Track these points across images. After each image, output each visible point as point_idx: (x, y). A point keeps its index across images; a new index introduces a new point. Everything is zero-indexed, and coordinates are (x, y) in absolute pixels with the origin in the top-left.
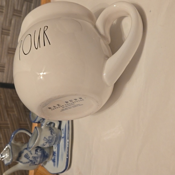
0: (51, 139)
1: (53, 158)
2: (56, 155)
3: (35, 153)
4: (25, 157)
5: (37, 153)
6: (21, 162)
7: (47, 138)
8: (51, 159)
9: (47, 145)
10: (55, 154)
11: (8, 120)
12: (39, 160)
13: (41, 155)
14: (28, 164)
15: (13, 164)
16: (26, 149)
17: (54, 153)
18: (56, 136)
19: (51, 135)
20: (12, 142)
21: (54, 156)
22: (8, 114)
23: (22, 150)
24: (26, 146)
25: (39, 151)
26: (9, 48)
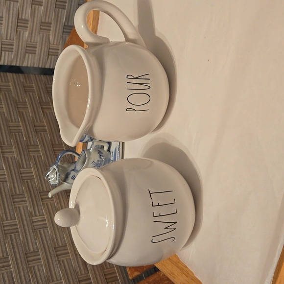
0: (100, 162)
4: (72, 178)
6: (68, 183)
7: (96, 161)
15: (60, 184)
16: (73, 170)
18: (105, 159)
19: (100, 159)
20: (59, 164)
22: (43, 112)
23: (69, 171)
24: (72, 167)
26: (41, 22)
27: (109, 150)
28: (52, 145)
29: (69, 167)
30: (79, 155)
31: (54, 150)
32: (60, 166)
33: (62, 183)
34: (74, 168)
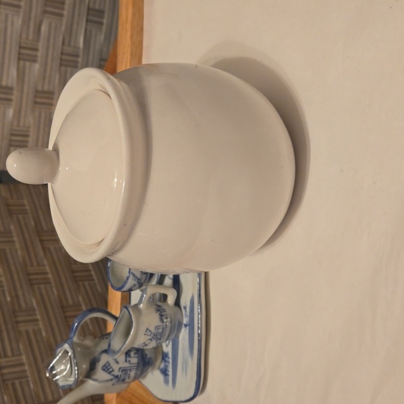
0: (160, 330)
1: (162, 365)
2: (171, 361)
3: (126, 361)
4: (104, 370)
5: (128, 359)
6: (96, 380)
7: (152, 329)
8: (159, 368)
9: (153, 344)
10: (167, 359)
11: (45, 262)
12: (132, 374)
13: (138, 363)
14: (110, 384)
15: (79, 383)
16: (105, 351)
17: (165, 356)
18: (171, 322)
19: (160, 324)
20: (75, 339)
21: (166, 361)
22: (43, 248)
23: (96, 355)
24: (104, 345)
25: (132, 354)
26: (37, 91)
27: (177, 303)
28: (62, 307)
29: (97, 345)
30: (115, 318)
31: (66, 317)
32: (78, 345)
33: (82, 382)
34: (106, 347)
